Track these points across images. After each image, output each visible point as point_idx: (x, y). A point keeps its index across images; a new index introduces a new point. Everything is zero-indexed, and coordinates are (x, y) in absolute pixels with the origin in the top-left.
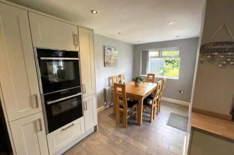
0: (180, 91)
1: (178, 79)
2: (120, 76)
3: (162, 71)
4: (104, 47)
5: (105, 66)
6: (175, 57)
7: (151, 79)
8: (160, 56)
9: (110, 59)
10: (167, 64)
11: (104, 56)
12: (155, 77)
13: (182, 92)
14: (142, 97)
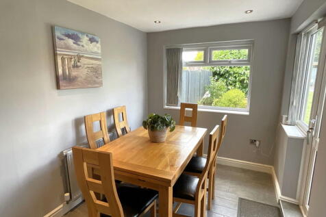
0: (253, 142)
1: (248, 113)
2: (110, 113)
3: (207, 95)
4: (52, 29)
5: (58, 87)
6: (240, 63)
7: (190, 115)
8: (207, 61)
9: (76, 66)
10: (217, 80)
11: (55, 55)
12: (199, 110)
13: (257, 143)
14: (169, 182)
